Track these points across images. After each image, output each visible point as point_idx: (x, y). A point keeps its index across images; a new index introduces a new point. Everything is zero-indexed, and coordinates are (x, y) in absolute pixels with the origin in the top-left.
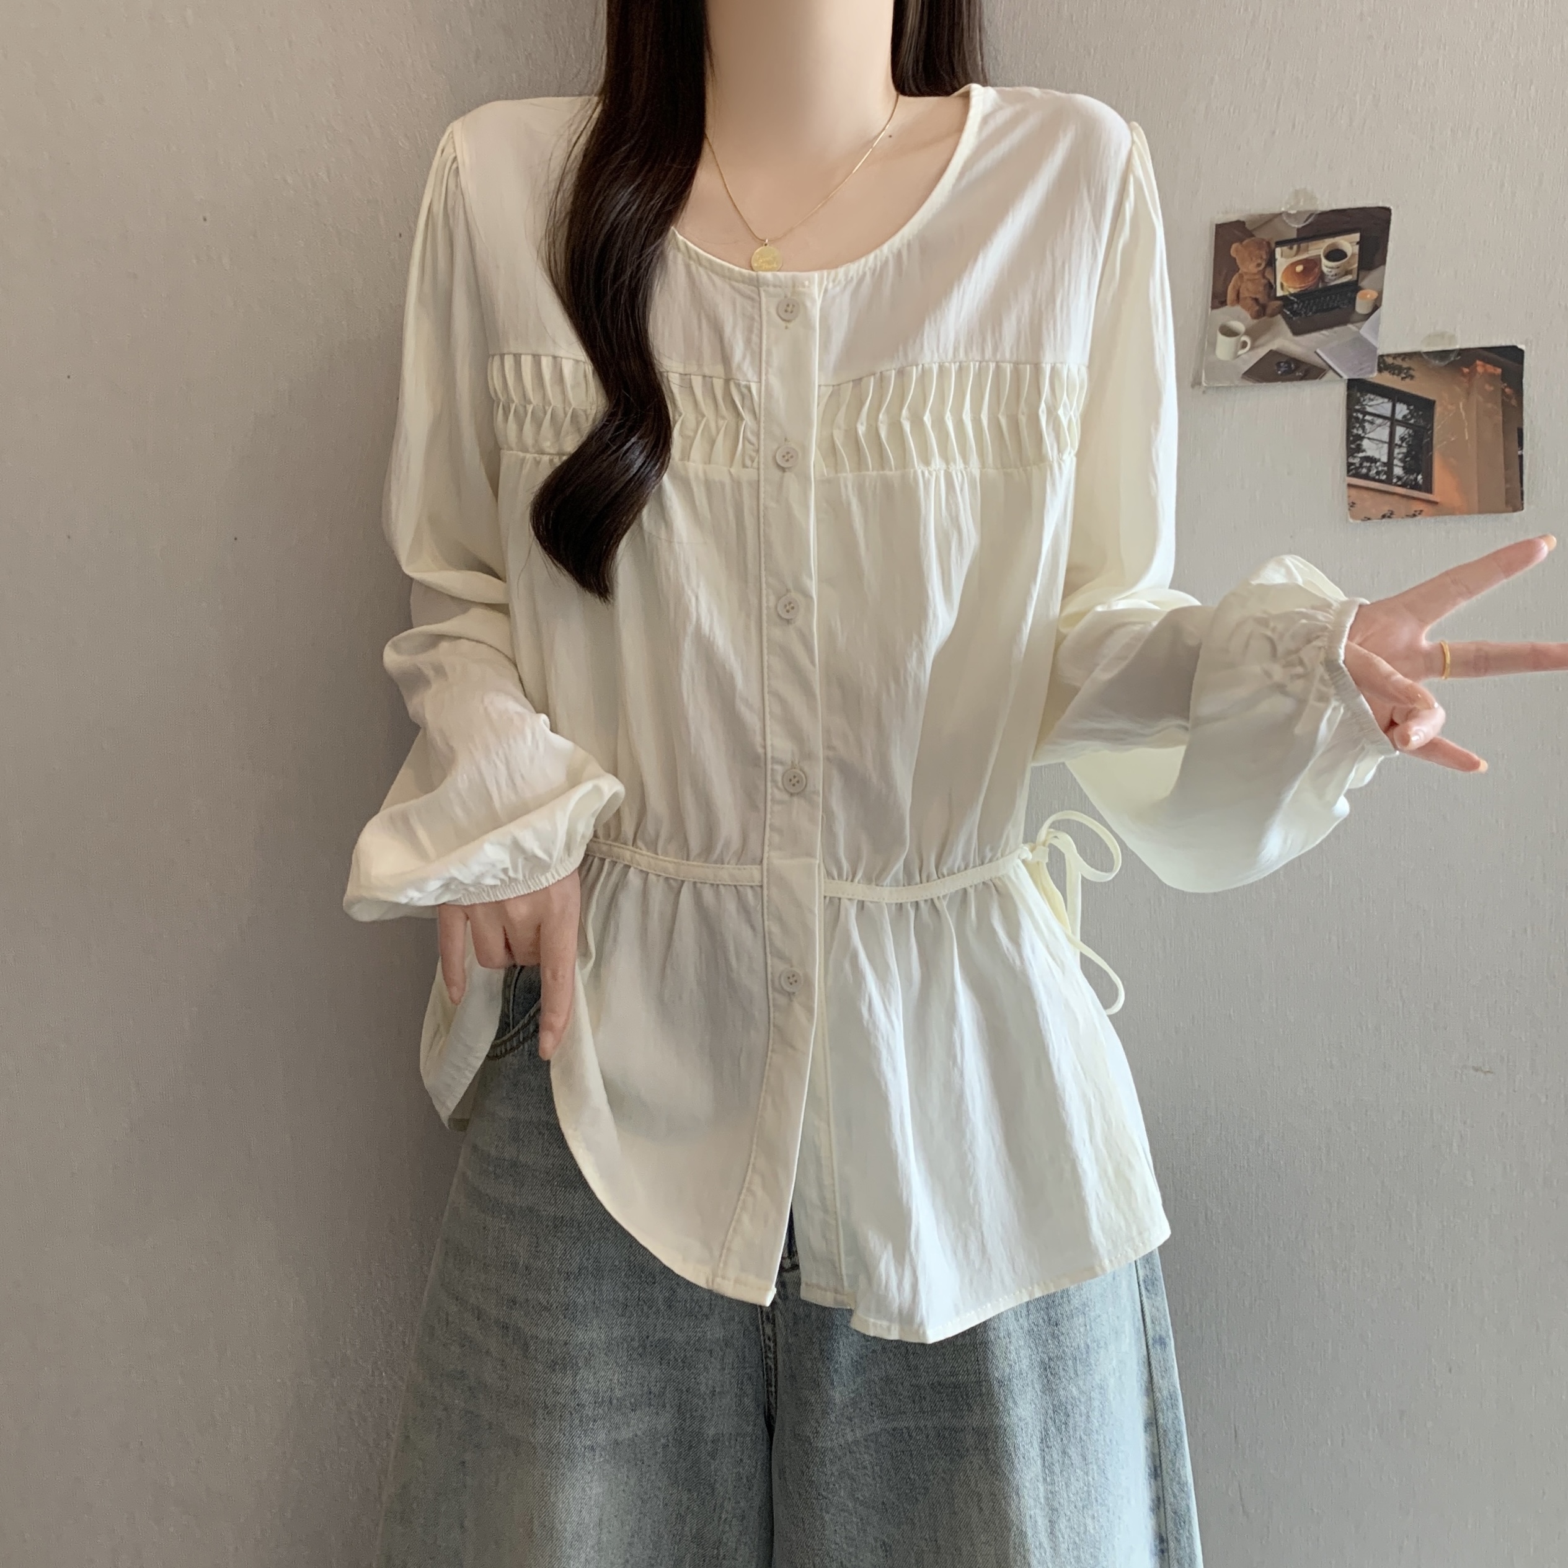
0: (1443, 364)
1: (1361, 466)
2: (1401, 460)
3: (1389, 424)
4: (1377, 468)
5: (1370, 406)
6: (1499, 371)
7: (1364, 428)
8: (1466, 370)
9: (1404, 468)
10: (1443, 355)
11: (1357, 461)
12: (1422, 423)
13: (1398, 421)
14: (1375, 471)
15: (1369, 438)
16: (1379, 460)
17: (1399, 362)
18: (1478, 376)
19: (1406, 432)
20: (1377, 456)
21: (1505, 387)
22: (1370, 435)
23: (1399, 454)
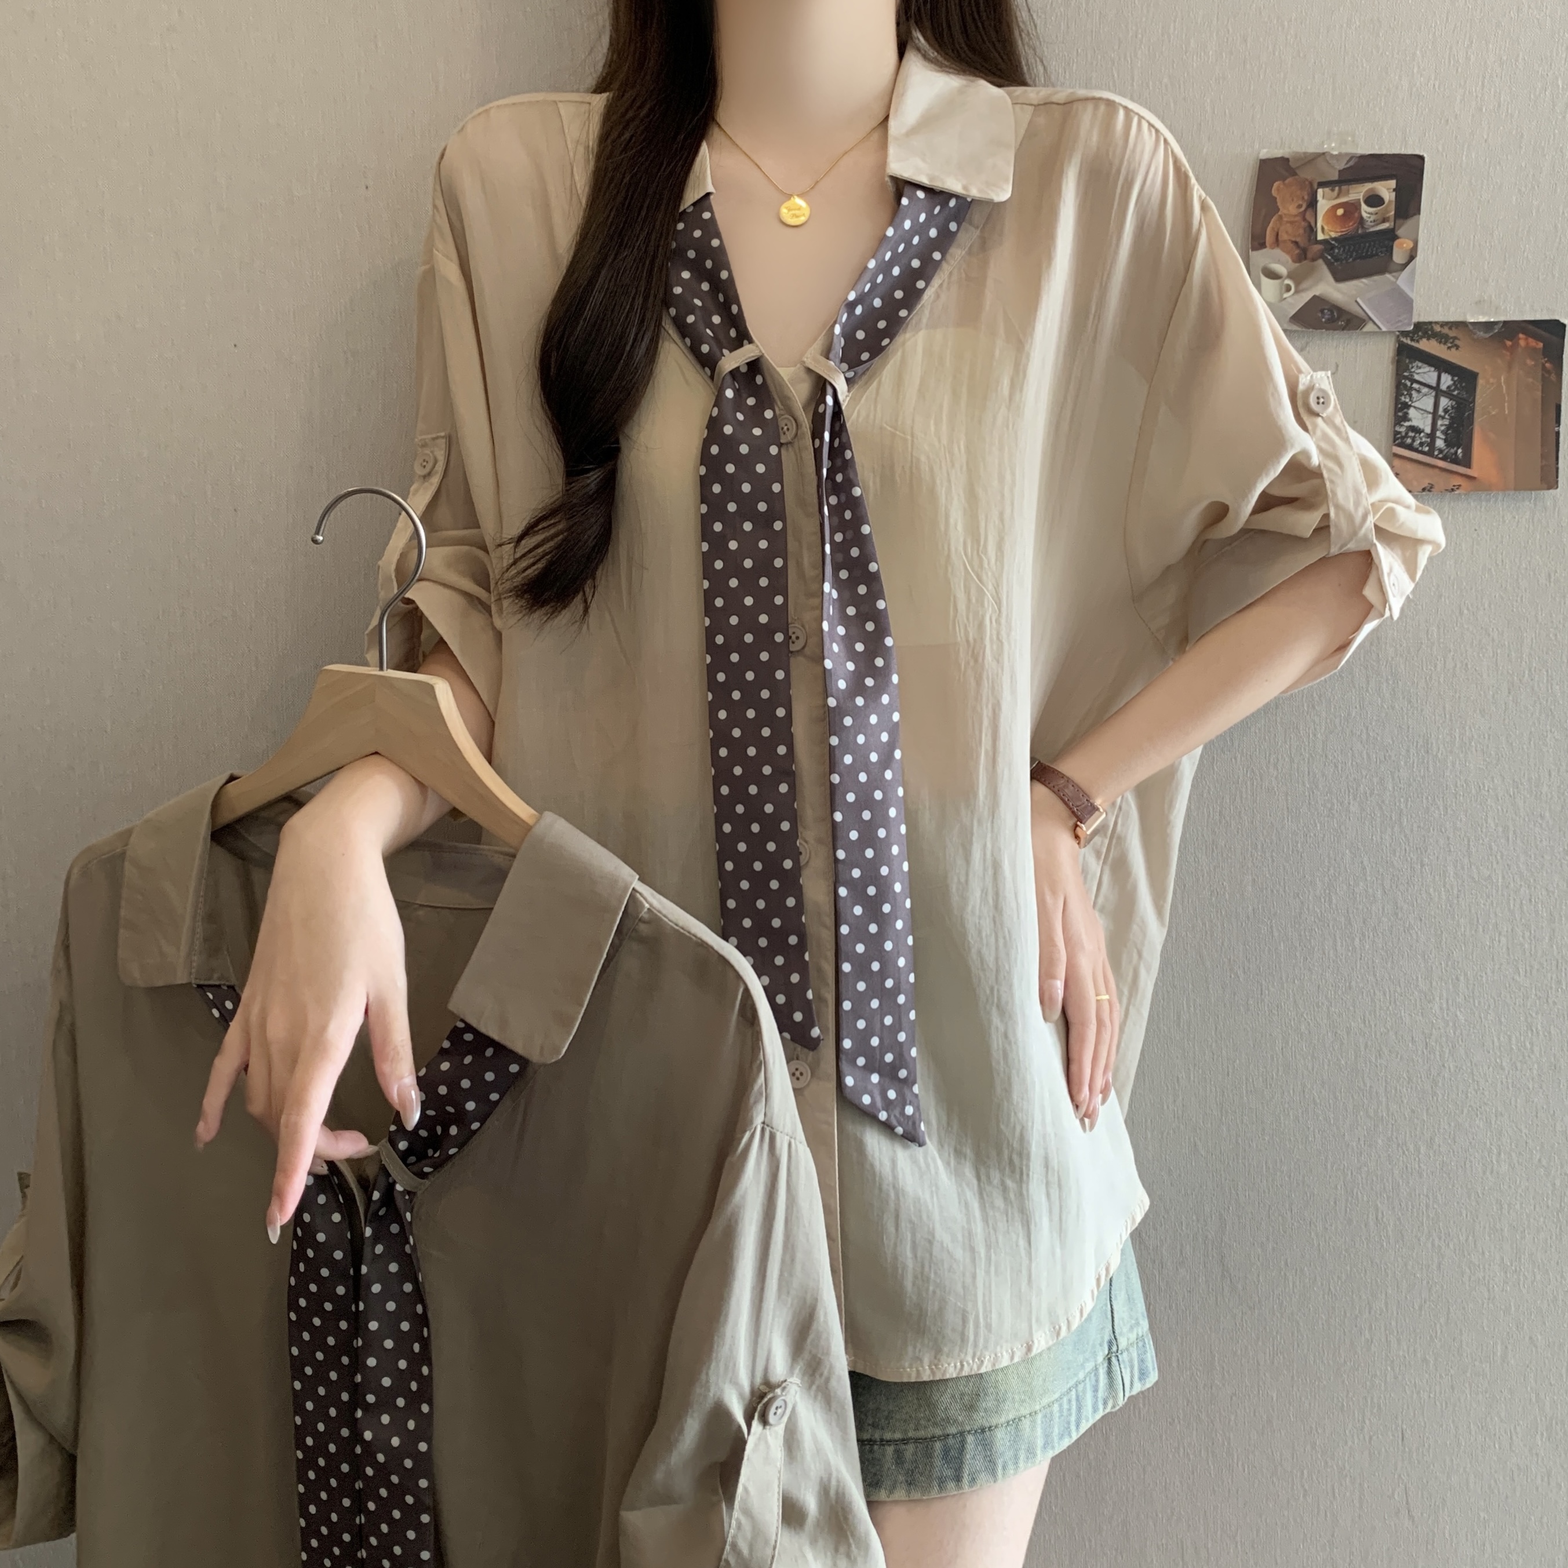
0: (1487, 336)
1: (1406, 436)
2: (1442, 432)
3: (1434, 394)
4: (1421, 439)
5: (1418, 374)
6: (1541, 345)
7: (1411, 396)
8: (1509, 343)
9: (1445, 441)
10: (1488, 326)
11: (1403, 430)
12: (1464, 395)
13: (1442, 391)
14: (1418, 442)
15: (1415, 407)
16: (1423, 431)
17: (1446, 330)
18: (1520, 350)
19: (1449, 404)
20: (1421, 427)
21: (1546, 362)
22: (1416, 404)
23: (1442, 425)
